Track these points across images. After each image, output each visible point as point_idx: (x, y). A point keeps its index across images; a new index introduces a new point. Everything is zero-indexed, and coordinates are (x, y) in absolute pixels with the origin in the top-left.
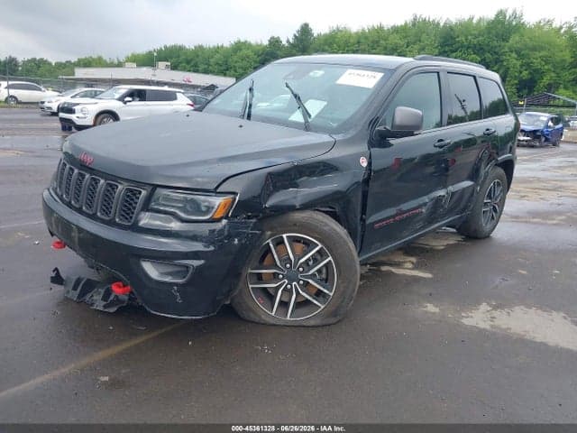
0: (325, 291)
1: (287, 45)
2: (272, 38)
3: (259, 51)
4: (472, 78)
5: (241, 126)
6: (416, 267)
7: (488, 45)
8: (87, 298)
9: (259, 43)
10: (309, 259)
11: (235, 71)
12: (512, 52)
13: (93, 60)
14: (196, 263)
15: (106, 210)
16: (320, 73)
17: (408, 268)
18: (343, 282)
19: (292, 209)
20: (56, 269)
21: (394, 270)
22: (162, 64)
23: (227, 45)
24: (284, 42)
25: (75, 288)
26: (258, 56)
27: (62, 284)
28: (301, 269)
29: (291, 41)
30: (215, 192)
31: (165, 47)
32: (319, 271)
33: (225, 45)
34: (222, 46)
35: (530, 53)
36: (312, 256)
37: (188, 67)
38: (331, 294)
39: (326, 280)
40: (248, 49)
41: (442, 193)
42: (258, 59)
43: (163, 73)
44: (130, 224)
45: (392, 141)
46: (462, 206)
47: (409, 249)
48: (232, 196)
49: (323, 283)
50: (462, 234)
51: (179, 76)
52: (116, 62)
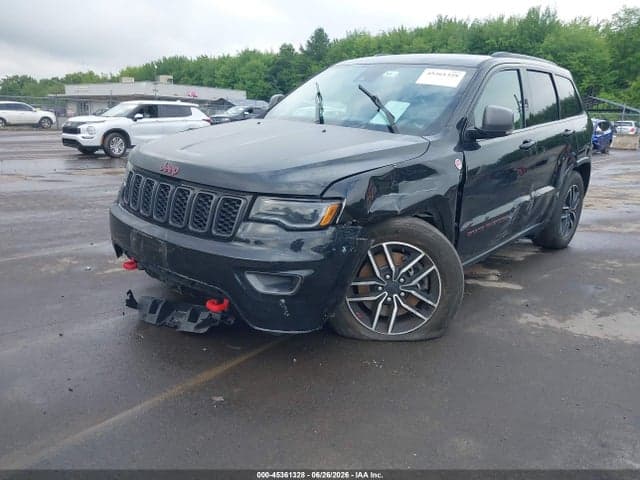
0: (430, 302)
1: (300, 53)
2: (284, 46)
3: (269, 60)
4: (548, 76)
5: (324, 131)
6: (502, 279)
7: (522, 47)
8: (168, 321)
9: (269, 52)
10: (410, 270)
11: (244, 83)
12: (547, 53)
13: (84, 75)
14: (304, 273)
15: (200, 223)
16: (394, 74)
17: (493, 281)
18: (448, 293)
19: (394, 215)
20: (130, 292)
21: (481, 283)
22: (163, 78)
23: (233, 54)
24: (297, 50)
25: (153, 310)
26: (269, 66)
27: (135, 308)
28: (402, 280)
29: (305, 48)
30: (321, 198)
31: (165, 59)
32: (421, 282)
33: (231, 55)
34: (228, 57)
35: (568, 54)
36: (413, 266)
37: (190, 80)
38: (436, 306)
39: (428, 291)
40: (257, 58)
41: (527, 198)
42: (269, 70)
43: (165, 88)
44: (229, 236)
45: (482, 143)
46: (542, 213)
47: (489, 262)
48: (338, 202)
49: (426, 294)
50: (539, 245)
51: (183, 90)
52: (109, 77)
